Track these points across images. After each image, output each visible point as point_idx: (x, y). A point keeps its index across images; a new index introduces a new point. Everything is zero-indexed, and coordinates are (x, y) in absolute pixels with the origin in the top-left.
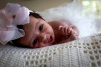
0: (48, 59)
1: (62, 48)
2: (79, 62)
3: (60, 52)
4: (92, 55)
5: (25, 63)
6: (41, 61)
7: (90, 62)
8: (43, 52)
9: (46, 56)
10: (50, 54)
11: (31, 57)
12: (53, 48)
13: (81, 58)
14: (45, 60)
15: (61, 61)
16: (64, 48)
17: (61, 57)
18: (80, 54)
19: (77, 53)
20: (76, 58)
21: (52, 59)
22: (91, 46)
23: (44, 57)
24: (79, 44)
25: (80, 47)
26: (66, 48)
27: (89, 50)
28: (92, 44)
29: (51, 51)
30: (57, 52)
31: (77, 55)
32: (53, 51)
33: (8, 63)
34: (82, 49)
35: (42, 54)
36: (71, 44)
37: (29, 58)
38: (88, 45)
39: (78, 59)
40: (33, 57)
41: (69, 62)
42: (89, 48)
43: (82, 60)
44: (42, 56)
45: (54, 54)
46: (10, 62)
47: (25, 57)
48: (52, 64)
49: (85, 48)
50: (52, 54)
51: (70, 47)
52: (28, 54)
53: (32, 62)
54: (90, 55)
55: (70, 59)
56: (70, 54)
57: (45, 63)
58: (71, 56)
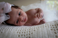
0: (31, 34)
1: (39, 28)
2: (48, 35)
3: (37, 30)
4: (55, 31)
5: (18, 36)
6: (27, 35)
7: (54, 35)
8: (28, 30)
9: (30, 32)
10: (32, 31)
11: (21, 33)
12: (33, 28)
13: (50, 33)
14: (29, 34)
15: (38, 35)
16: (40, 27)
17: (38, 32)
18: (49, 30)
19: (47, 30)
20: (46, 33)
21: (33, 33)
22: (55, 26)
23: (28, 32)
24: (48, 25)
25: (48, 27)
26: (41, 27)
27: (53, 29)
28: (55, 25)
29: (32, 29)
30: (36, 30)
31: (47, 31)
32: (33, 29)
33: (8, 36)
34: (50, 28)
35: (27, 31)
36: (43, 25)
37: (20, 33)
38: (53, 26)
39: (48, 34)
40: (23, 33)
41: (43, 35)
42: (54, 28)
43: (50, 34)
44: (27, 32)
45: (34, 30)
46: (9, 35)
47: (18, 32)
48: (33, 36)
49: (51, 27)
50: (33, 31)
51: (43, 27)
52: (19, 31)
53: (22, 35)
54: (54, 31)
55: (44, 33)
56: (43, 31)
57: (29, 36)
58: (44, 32)
